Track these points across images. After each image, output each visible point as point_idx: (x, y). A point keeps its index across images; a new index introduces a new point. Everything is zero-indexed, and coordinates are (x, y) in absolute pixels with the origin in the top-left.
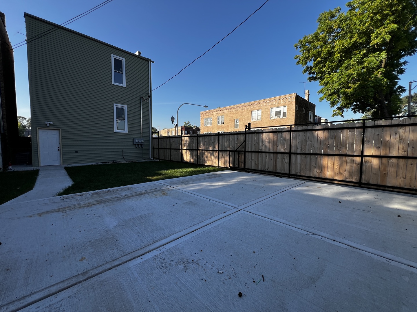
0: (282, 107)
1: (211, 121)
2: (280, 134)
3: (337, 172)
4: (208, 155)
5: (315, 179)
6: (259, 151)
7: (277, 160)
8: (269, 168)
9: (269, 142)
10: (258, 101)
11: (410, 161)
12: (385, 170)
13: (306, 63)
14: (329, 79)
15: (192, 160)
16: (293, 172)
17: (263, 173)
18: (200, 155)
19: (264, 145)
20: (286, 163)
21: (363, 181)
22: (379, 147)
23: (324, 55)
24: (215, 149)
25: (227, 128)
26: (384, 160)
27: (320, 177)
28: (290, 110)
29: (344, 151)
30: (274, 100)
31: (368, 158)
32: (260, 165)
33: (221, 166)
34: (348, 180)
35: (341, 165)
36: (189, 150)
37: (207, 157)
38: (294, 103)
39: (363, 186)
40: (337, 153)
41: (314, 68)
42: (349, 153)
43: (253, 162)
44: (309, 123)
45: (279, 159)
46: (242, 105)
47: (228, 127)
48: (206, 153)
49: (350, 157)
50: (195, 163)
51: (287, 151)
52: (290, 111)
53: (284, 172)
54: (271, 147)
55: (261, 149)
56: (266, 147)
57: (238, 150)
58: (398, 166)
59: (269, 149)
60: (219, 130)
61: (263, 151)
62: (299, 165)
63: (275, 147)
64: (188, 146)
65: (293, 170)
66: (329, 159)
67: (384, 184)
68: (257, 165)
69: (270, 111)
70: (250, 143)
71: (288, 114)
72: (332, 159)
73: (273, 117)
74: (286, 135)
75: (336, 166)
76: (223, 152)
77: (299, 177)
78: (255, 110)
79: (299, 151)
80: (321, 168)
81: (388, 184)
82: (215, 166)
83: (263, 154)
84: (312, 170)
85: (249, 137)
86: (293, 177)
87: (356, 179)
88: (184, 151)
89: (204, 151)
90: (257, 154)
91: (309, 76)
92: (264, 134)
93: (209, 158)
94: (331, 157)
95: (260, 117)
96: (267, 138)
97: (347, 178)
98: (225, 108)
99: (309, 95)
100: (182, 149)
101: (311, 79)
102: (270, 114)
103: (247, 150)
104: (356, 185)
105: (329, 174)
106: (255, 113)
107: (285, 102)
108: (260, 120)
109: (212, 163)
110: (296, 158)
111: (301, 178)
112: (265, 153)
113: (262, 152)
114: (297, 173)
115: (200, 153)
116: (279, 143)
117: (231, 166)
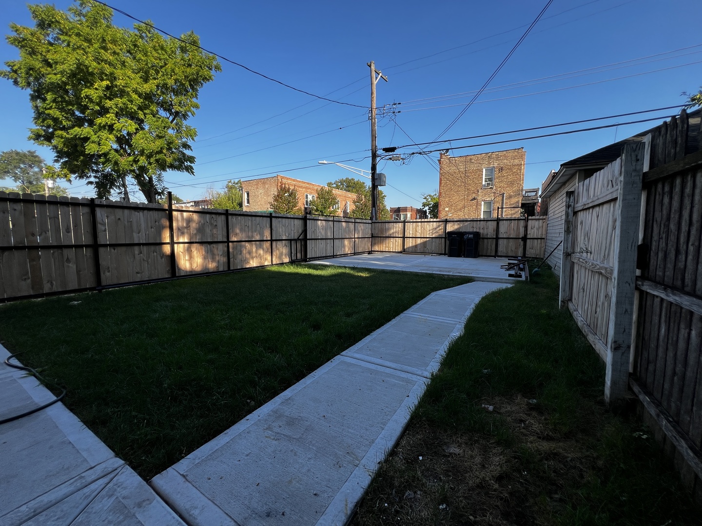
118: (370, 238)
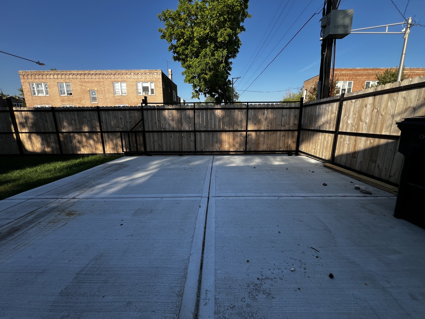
0: (149, 82)
1: (47, 88)
2: (184, 112)
3: (232, 145)
4: (82, 139)
5: (217, 153)
6: (162, 130)
7: (183, 139)
8: (174, 148)
9: (173, 120)
10: (120, 71)
11: (270, 133)
12: (258, 140)
13: (171, 41)
14: (191, 63)
15: (48, 150)
16: (198, 149)
17: (169, 153)
18: (65, 141)
19: (167, 123)
20: (192, 141)
21: (247, 150)
22: (256, 124)
23: (187, 37)
24: (94, 130)
25: (78, 101)
26: (258, 133)
27: (221, 150)
28: (158, 87)
29: (236, 127)
30: (140, 74)
31: (250, 132)
32: (164, 145)
33: (108, 153)
34: (238, 150)
35: (234, 139)
36: (37, 133)
37: (80, 142)
38: (161, 80)
39: (247, 153)
40: (231, 129)
41: (178, 48)
42: (239, 129)
43: (156, 144)
44: (174, 102)
45: (185, 137)
46: (98, 72)
47: (81, 100)
48: (78, 137)
49: (239, 132)
50: (55, 153)
51: (193, 129)
52: (158, 89)
53: (191, 150)
54: (175, 126)
55: (164, 128)
56: (169, 125)
57: (133, 130)
58: (264, 136)
59: (173, 128)
60: (63, 103)
61: (167, 130)
62: (203, 142)
63: (180, 125)
64: (32, 127)
65: (198, 147)
66: (227, 135)
67: (258, 150)
68: (161, 146)
69: (137, 86)
70: (150, 121)
71: (156, 91)
72: (228, 135)
73: (141, 93)
74: (190, 113)
75: (231, 140)
76: (110, 134)
77: (204, 153)
78: (117, 82)
79: (202, 129)
80: (221, 142)
81: (260, 150)
82: (99, 154)
83: (168, 133)
84: (214, 146)
85: (147, 114)
86: (199, 153)
87: (243, 149)
88: (23, 137)
89: (72, 134)
90: (160, 133)
91: (174, 55)
92: (167, 111)
93: (85, 144)
94: (227, 133)
95: (125, 91)
96: (171, 116)
97: (238, 149)
98: (70, 72)
99: (172, 75)
100: (17, 133)
101: (176, 59)
102: (137, 89)
103: (146, 130)
104: (244, 153)
105: (226, 147)
106: (118, 86)
107: (152, 78)
108: (126, 95)
109: (91, 149)
110: (201, 135)
111: (206, 153)
112: (169, 133)
113: (166, 132)
114: (202, 149)
115: (65, 138)
116: (183, 121)
117: (125, 150)
118: (293, 131)
